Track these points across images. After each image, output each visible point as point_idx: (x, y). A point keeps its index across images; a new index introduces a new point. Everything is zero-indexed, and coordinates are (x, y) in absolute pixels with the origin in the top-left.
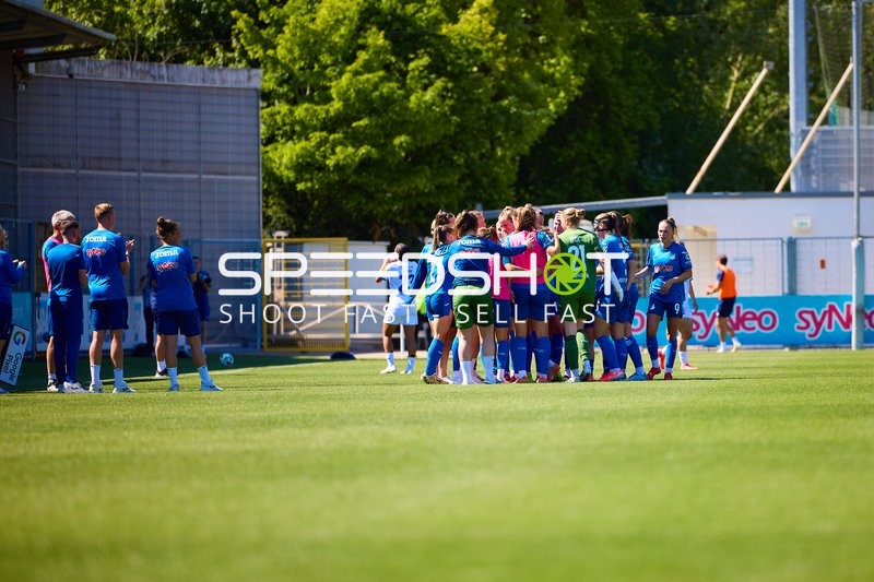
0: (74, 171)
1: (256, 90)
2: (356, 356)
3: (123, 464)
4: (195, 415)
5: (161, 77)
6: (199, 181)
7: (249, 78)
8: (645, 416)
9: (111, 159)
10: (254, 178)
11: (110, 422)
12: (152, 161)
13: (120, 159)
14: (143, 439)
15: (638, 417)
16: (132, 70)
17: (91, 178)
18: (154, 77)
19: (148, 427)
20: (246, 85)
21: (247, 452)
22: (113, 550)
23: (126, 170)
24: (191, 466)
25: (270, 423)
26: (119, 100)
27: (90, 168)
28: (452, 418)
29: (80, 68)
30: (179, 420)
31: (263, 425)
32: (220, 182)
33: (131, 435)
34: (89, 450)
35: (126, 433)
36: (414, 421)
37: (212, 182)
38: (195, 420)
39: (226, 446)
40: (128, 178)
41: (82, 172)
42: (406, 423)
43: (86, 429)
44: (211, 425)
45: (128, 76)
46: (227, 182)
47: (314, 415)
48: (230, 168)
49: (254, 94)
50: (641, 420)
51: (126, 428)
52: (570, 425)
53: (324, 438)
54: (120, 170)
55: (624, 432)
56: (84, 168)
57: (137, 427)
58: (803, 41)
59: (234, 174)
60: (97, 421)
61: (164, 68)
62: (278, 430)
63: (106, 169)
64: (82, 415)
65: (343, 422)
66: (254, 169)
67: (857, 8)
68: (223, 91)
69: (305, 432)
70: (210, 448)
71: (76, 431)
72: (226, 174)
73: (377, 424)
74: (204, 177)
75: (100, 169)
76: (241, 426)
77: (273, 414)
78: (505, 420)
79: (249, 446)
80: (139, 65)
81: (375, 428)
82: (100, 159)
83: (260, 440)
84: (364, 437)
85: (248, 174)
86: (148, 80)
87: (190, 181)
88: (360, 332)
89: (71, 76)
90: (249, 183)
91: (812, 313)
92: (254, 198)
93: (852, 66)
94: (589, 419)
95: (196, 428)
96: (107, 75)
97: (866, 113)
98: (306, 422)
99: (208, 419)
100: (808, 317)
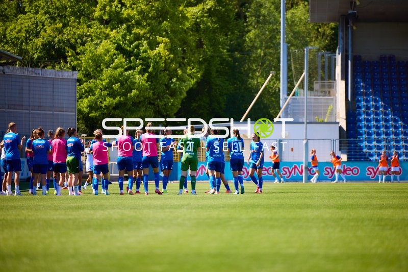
0: (4, 110)
1: (75, 79)
2: (113, 183)
3: (22, 223)
4: (50, 205)
5: (39, 74)
6: (53, 114)
7: (73, 75)
8: (223, 207)
9: (19, 105)
10: (74, 113)
11: (17, 207)
12: (35, 106)
13: (22, 105)
14: (30, 214)
15: (220, 207)
16: (28, 71)
17: (11, 112)
18: (36, 74)
19: (31, 209)
20: (71, 78)
21: (70, 219)
22: (18, 256)
23: (25, 110)
24: (48, 224)
25: (78, 208)
26: (22, 82)
27: (11, 109)
28: (149, 207)
29: (8, 70)
30: (44, 207)
31: (76, 208)
32: (61, 115)
33: (25, 212)
34: (9, 217)
35: (23, 211)
36: (134, 208)
37: (57, 115)
38: (50, 207)
39: (61, 217)
40: (25, 113)
41: (8, 110)
42: (131, 209)
43: (7, 210)
44: (56, 208)
45: (26, 73)
46: (63, 115)
47: (96, 205)
48: (65, 109)
49: (74, 81)
50: (222, 209)
51: (23, 209)
52: (194, 210)
53: (99, 214)
54: (22, 110)
55: (215, 213)
56: (8, 109)
57: (27, 209)
58: (286, 64)
59: (66, 112)
60: (12, 206)
61: (40, 71)
62: (82, 211)
63: (16, 109)
64: (6, 204)
65: (107, 208)
66: (74, 110)
67: (307, 51)
68: (62, 79)
69: (92, 212)
70: (55, 217)
71: (4, 210)
72: (63, 112)
73: (120, 209)
74: (55, 112)
75: (15, 109)
76: (68, 209)
77: (80, 205)
78: (169, 208)
79: (70, 217)
80: (30, 69)
81: (119, 210)
82: (15, 105)
83: (75, 214)
84: (115, 214)
85: (72, 112)
86: (34, 75)
87: (49, 114)
88: (114, 173)
89: (4, 73)
90: (72, 115)
91: (288, 168)
92: (74, 121)
93: (304, 73)
94: (202, 208)
95: (50, 210)
96: (18, 73)
97: (309, 91)
98: (93, 208)
99: (55, 206)
100: (286, 170)
